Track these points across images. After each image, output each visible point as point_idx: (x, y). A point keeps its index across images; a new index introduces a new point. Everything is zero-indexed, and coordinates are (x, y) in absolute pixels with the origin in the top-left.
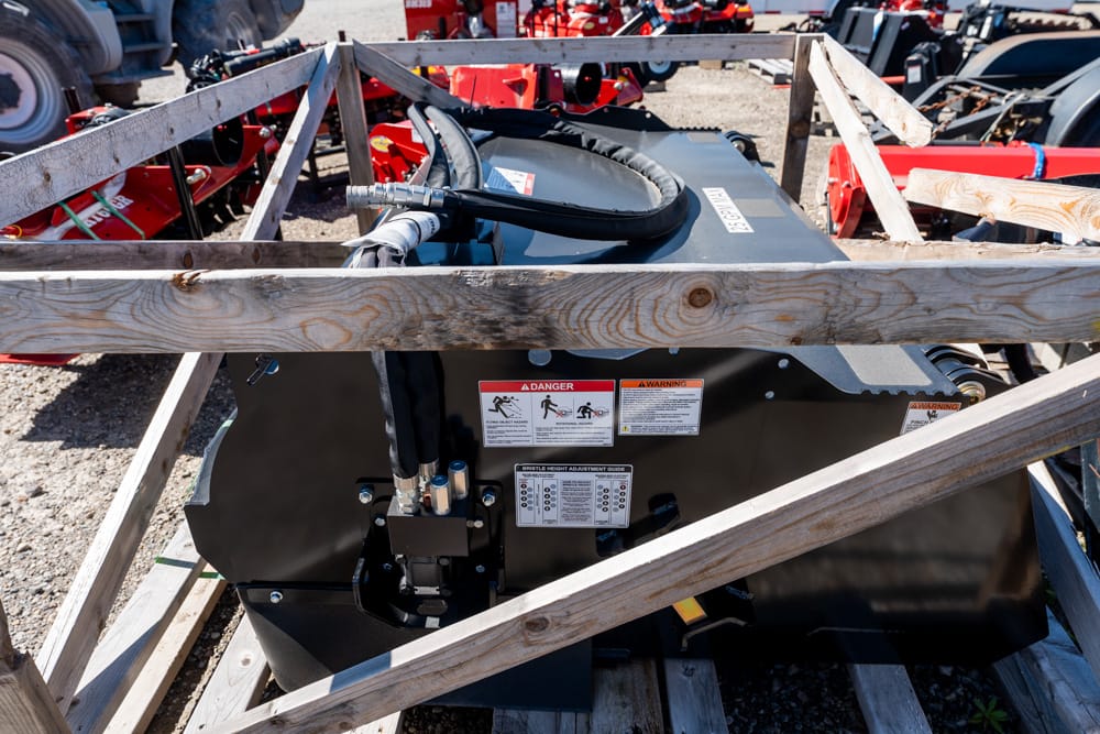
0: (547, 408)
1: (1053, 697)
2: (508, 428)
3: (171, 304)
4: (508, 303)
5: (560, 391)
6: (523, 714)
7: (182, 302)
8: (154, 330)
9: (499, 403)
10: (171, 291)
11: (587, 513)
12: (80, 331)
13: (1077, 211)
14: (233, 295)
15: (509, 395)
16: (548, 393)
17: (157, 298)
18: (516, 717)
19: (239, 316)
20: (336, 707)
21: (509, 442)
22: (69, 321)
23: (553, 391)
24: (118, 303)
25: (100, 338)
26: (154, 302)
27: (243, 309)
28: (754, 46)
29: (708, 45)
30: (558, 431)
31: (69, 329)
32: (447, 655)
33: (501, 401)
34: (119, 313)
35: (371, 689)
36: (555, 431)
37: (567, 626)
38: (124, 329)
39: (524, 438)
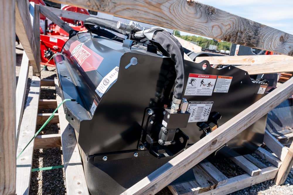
0: (202, 83)
1: (265, 157)
2: (191, 89)
3: (183, 8)
4: (255, 32)
5: (206, 78)
6: (180, 184)
7: (187, 8)
8: (174, 17)
9: (192, 80)
10: (185, 3)
11: (200, 117)
12: (148, 11)
13: (247, 60)
14: (201, 10)
15: (195, 78)
16: (203, 78)
17: (180, 5)
18: (179, 186)
19: (199, 18)
20: (150, 188)
21: (190, 94)
22: (147, 5)
23: (205, 78)
24: (167, 2)
25: (154, 16)
26: (178, 5)
27: (201, 16)
30: (202, 90)
31: (145, 9)
32: (190, 158)
33: (193, 80)
34: (165, 7)
35: (164, 177)
36: (201, 90)
37: (220, 142)
38: (164, 14)
39: (193, 93)
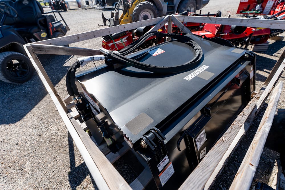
28: (280, 24)
29: (262, 23)
